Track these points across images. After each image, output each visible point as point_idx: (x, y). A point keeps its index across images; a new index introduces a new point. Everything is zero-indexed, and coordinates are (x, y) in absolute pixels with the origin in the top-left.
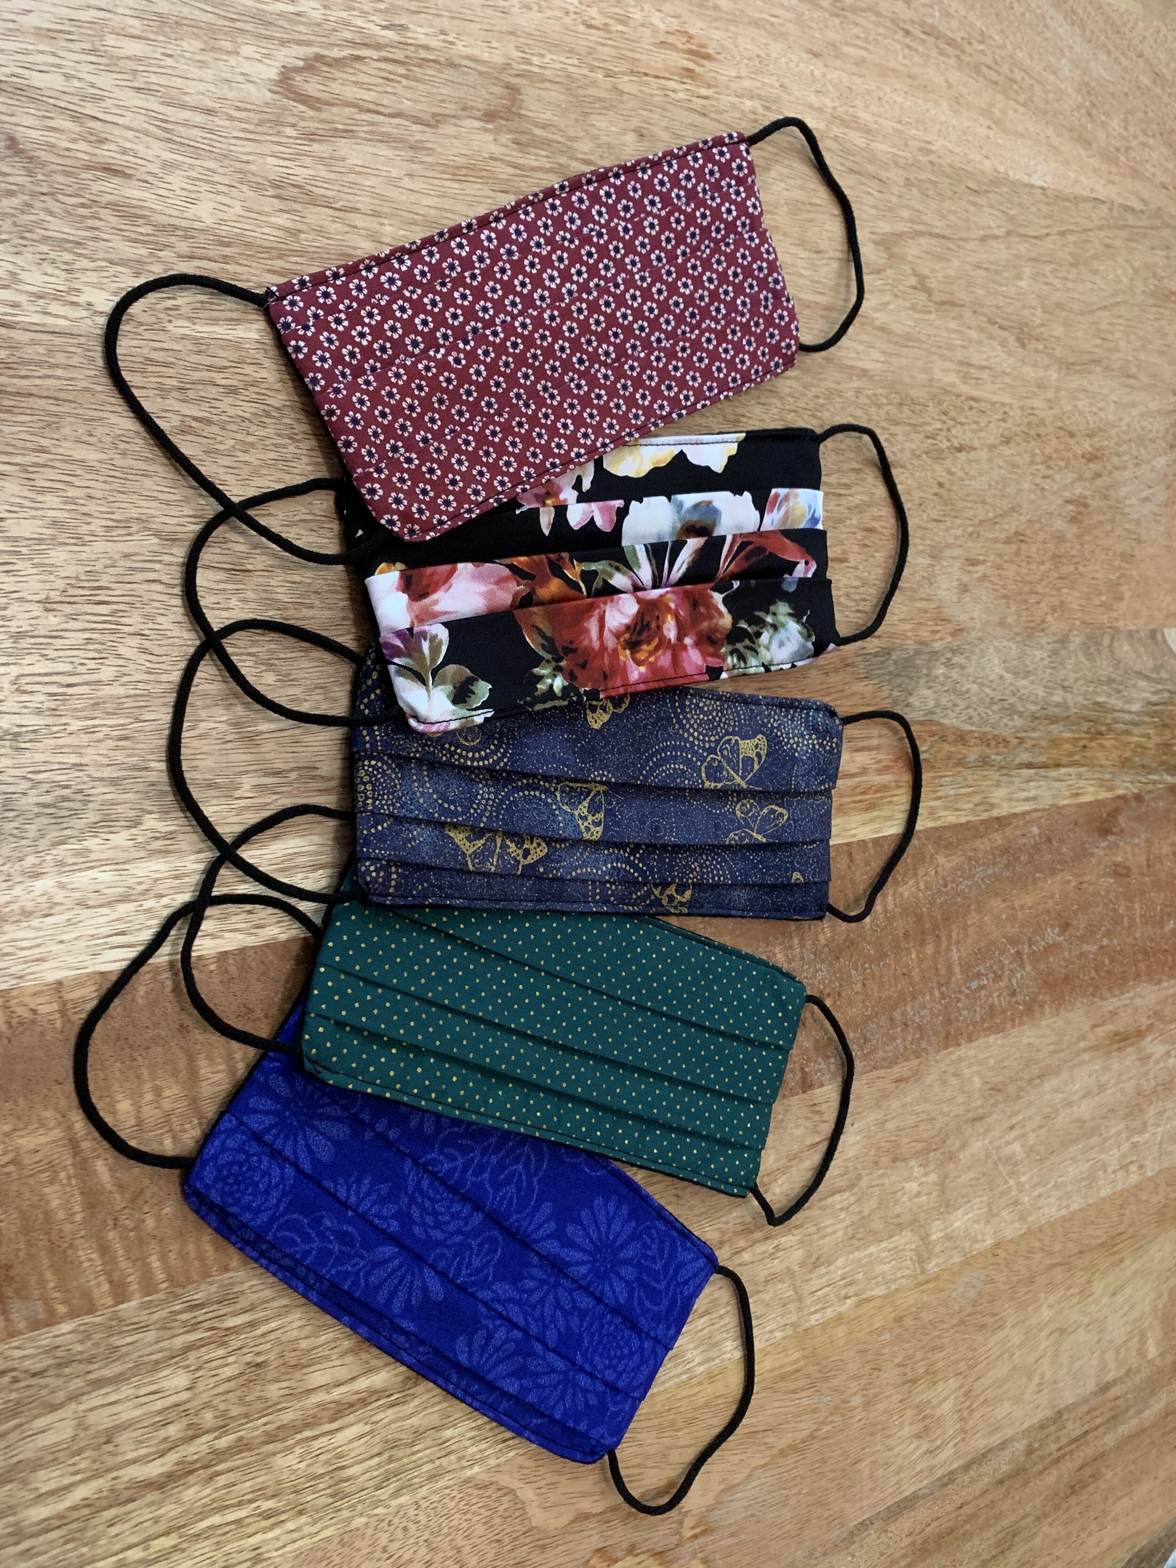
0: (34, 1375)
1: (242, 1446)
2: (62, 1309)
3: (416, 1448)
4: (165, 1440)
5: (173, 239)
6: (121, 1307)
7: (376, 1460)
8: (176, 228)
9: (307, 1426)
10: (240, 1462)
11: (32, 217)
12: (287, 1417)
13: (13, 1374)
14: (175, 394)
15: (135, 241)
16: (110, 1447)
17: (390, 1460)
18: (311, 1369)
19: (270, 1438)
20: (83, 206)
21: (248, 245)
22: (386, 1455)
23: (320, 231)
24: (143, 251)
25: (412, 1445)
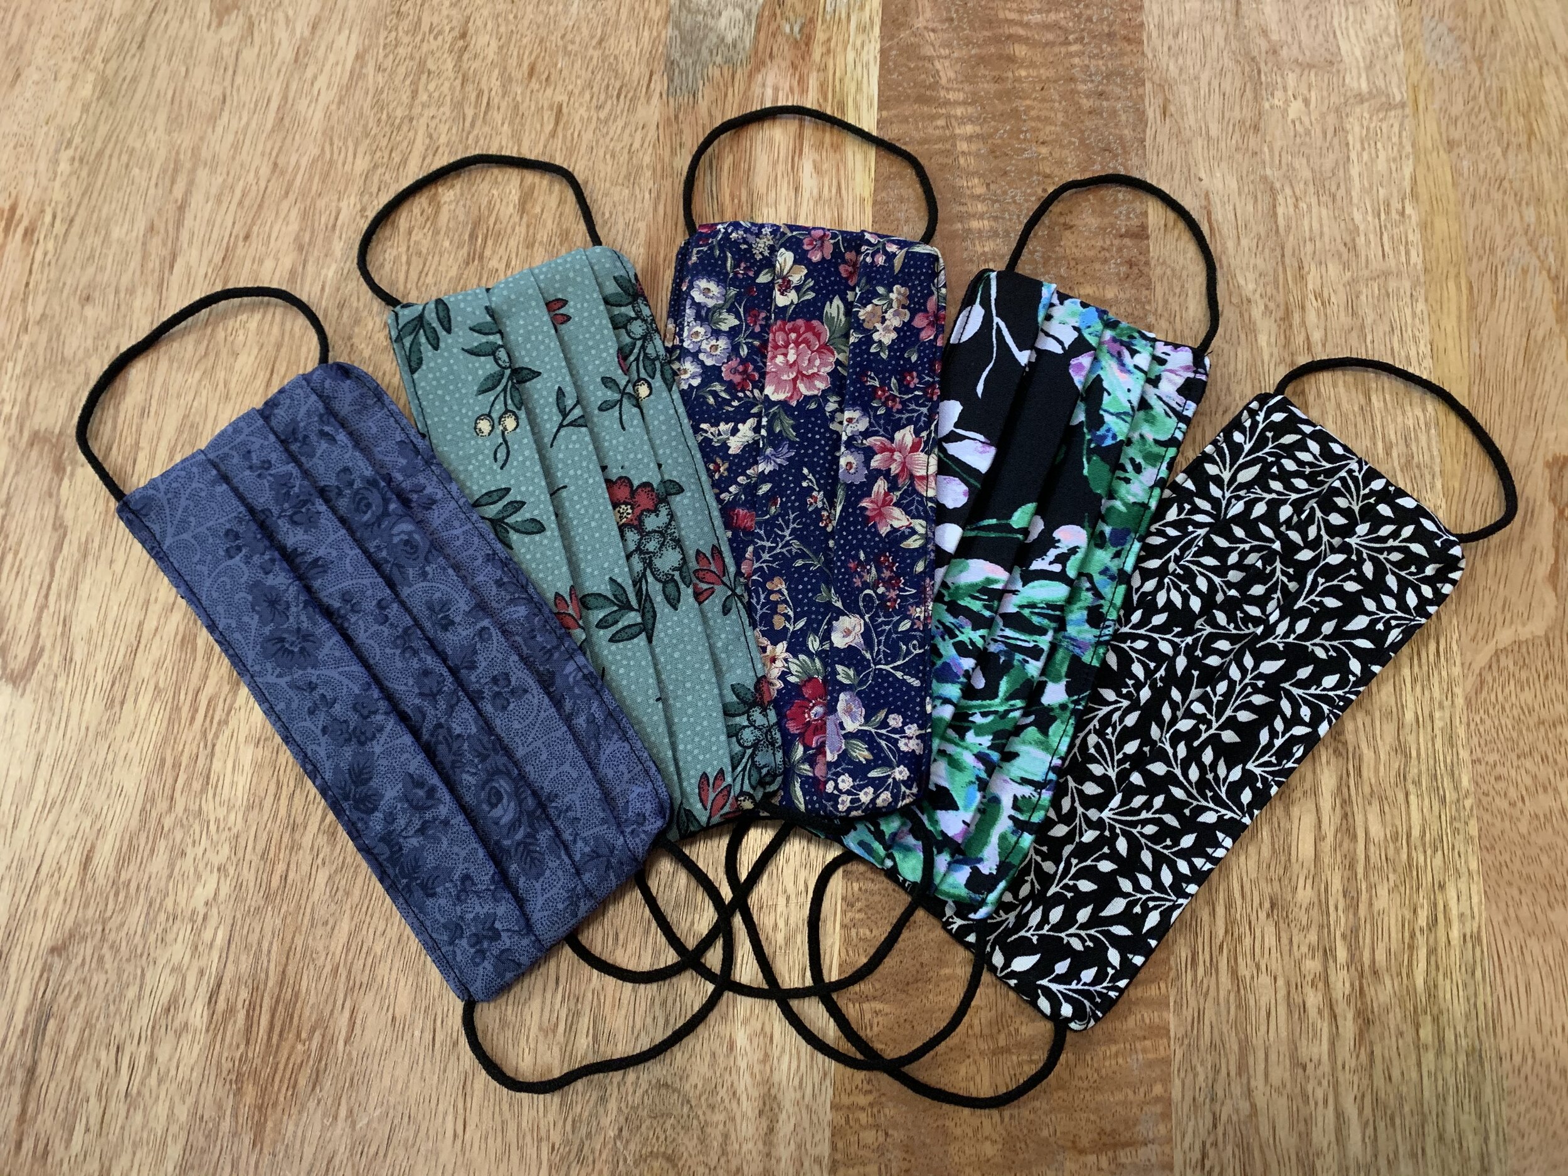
0: (1215, 1126)
1: (1353, 936)
2: (1158, 1089)
3: (1414, 754)
4: (1320, 1012)
5: (154, 814)
6: (1172, 1034)
7: (1413, 798)
8: (143, 809)
9: (1352, 867)
10: (1368, 941)
11: (124, 944)
12: (1337, 886)
13: (1208, 1146)
14: (297, 836)
15: (152, 851)
16: (1310, 1067)
17: (1418, 783)
18: (1294, 853)
19: (1353, 905)
20: (117, 895)
21: (165, 740)
22: (1411, 788)
23: (158, 665)
24: (162, 845)
25: (1407, 756)
